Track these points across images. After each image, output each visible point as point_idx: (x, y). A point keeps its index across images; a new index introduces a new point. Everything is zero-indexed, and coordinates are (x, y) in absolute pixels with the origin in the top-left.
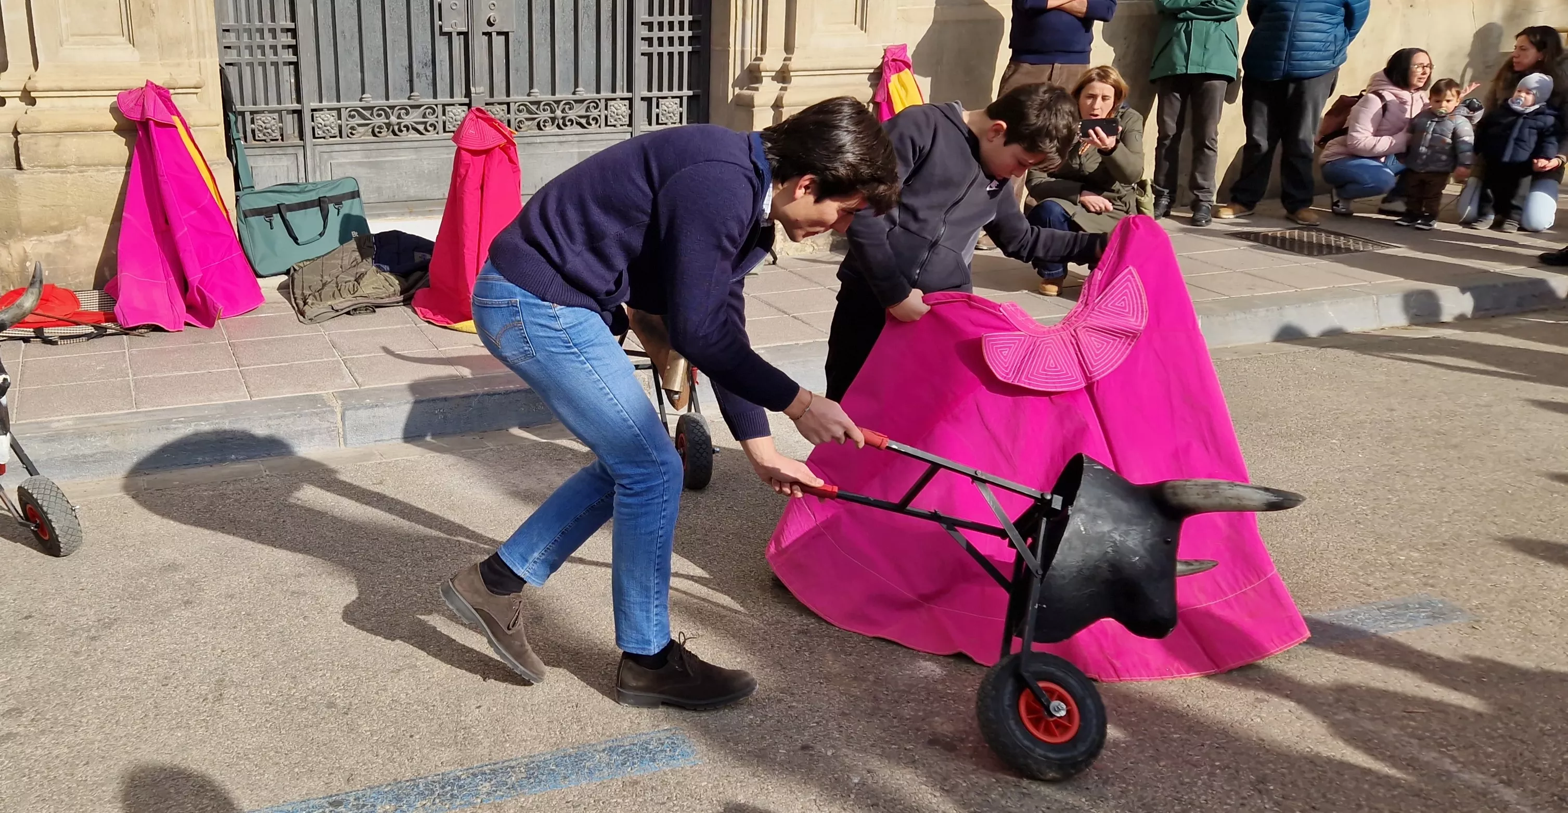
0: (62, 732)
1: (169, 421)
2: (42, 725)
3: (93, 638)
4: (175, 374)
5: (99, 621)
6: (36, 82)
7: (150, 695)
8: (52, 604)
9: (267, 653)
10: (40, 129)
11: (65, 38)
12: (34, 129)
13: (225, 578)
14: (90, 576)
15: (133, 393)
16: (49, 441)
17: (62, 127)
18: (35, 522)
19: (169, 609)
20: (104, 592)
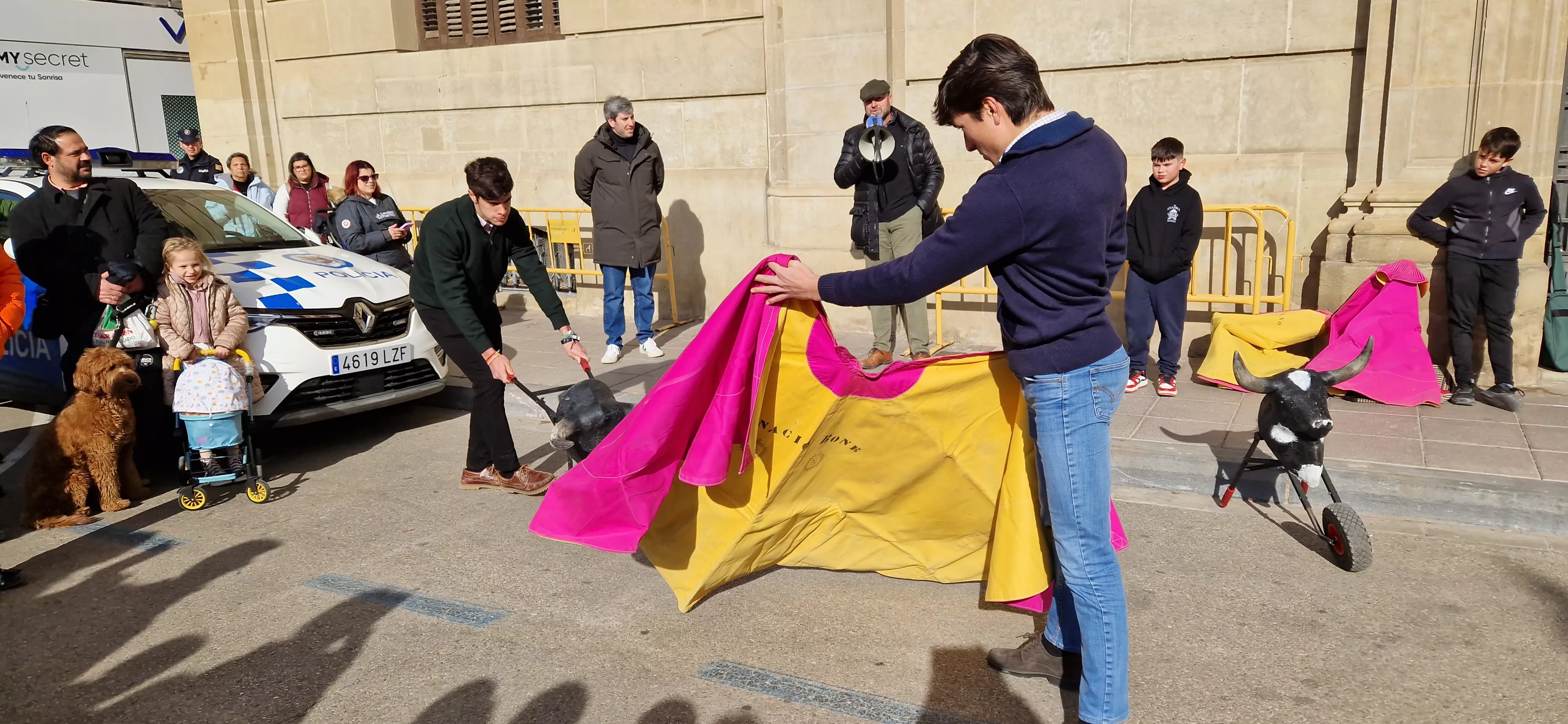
0: (1352, 713)
1: (1456, 483)
2: (1334, 701)
3: (1379, 646)
4: (1464, 443)
5: (1384, 633)
6: (1377, 195)
7: (1431, 711)
8: (1342, 608)
9: (1552, 713)
10: (1373, 231)
11: (1409, 160)
12: (1367, 232)
13: (1508, 633)
14: (1376, 594)
15: (1423, 453)
16: (1346, 477)
17: (1391, 231)
18: (1333, 539)
19: (1450, 643)
20: (1389, 611)
